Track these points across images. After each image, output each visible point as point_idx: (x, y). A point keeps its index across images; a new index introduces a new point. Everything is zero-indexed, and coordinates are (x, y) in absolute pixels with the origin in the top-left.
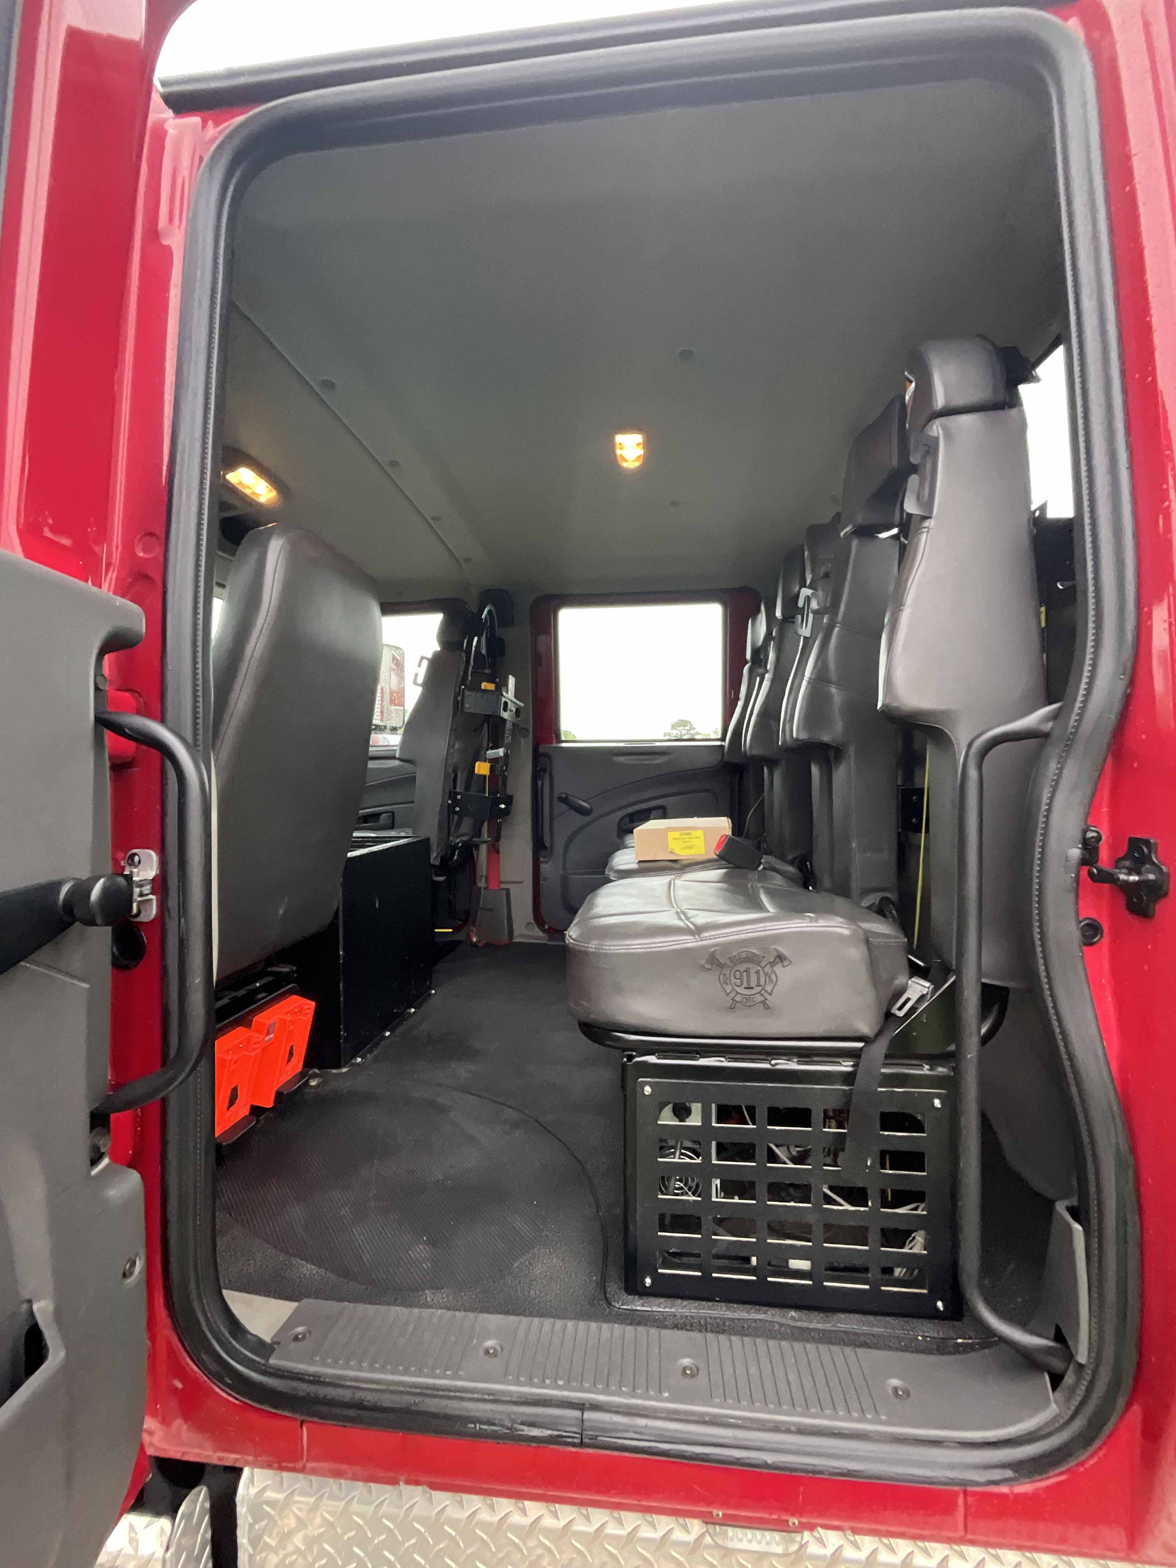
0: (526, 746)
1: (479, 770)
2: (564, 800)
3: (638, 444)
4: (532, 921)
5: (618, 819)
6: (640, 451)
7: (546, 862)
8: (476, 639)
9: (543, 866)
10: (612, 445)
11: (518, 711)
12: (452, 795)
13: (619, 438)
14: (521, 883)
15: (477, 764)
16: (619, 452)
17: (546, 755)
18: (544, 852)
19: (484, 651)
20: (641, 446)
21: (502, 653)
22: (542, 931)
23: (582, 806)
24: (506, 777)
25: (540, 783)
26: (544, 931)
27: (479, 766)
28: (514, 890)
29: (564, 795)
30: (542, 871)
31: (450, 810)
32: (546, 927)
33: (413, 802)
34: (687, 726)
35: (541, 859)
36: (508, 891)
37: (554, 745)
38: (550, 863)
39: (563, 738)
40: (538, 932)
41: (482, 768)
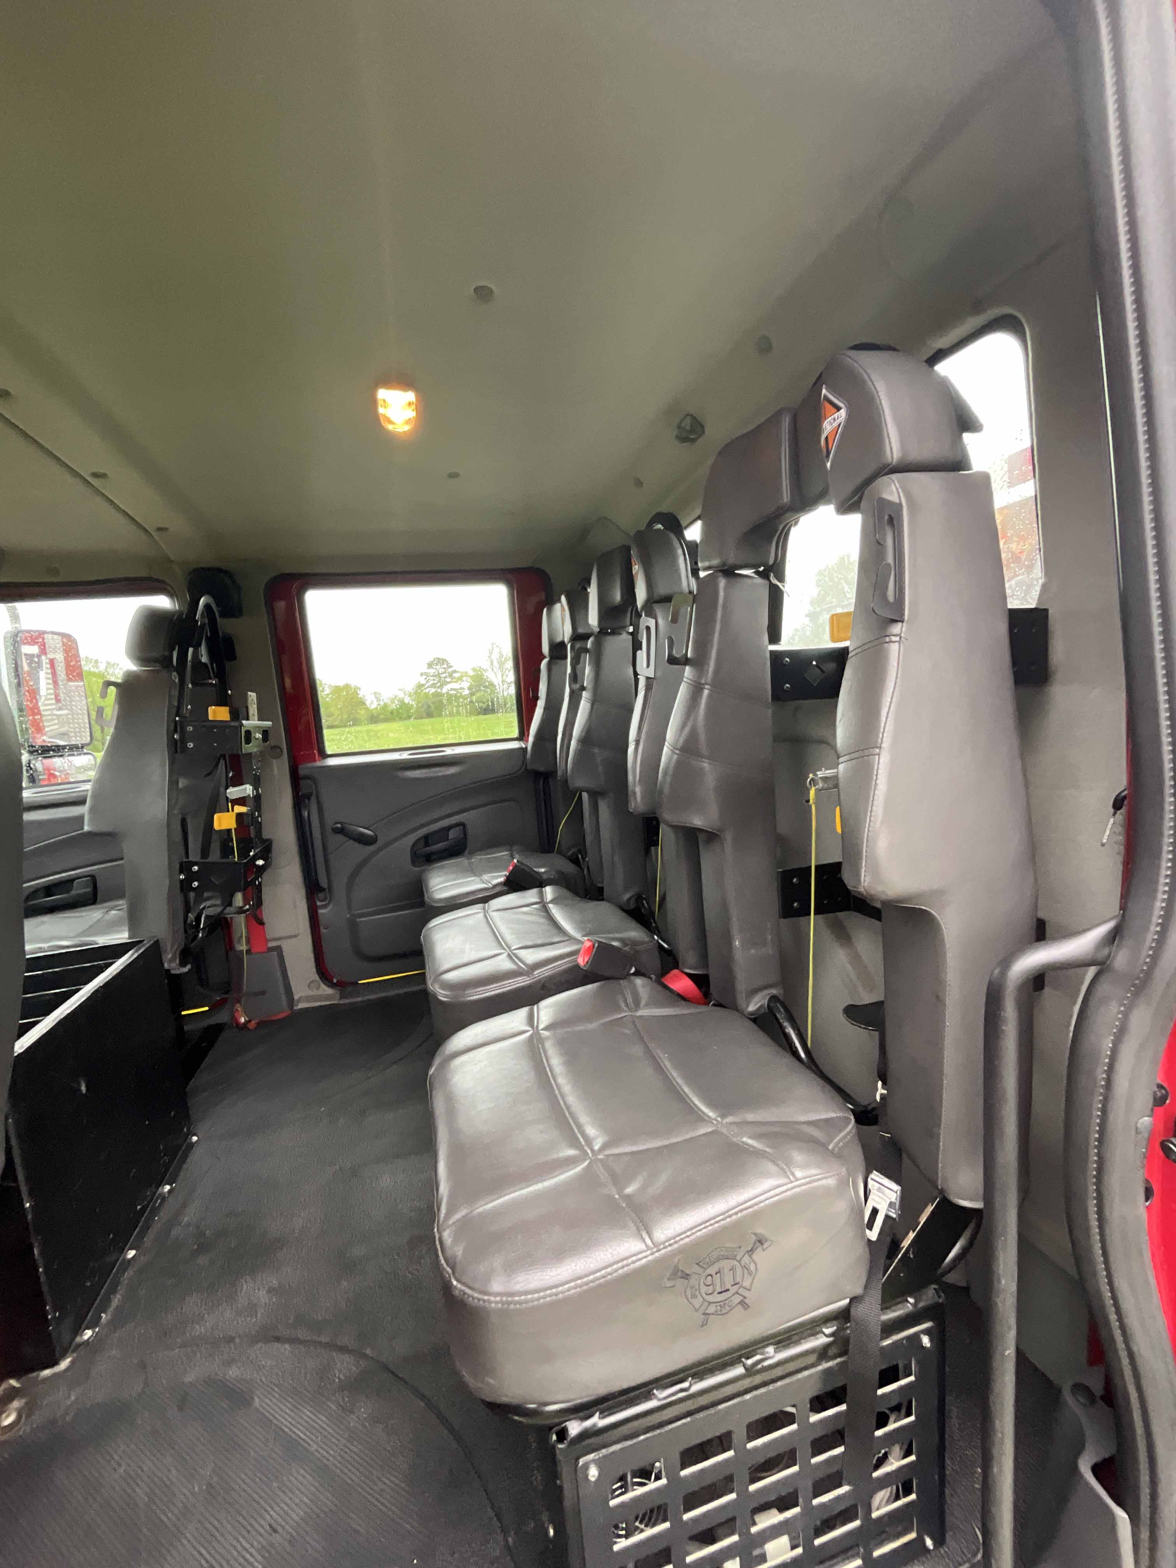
0: (280, 770)
1: (220, 825)
2: (341, 831)
3: (410, 404)
4: (317, 977)
5: (411, 843)
6: (412, 414)
7: (324, 907)
8: (191, 650)
9: (321, 911)
10: (374, 402)
11: (265, 733)
12: (185, 867)
13: (383, 394)
14: (295, 936)
15: (216, 816)
16: (381, 410)
17: (307, 777)
18: (321, 895)
19: (204, 659)
20: (414, 407)
21: (231, 655)
22: (329, 986)
23: (362, 834)
24: (260, 823)
25: (306, 814)
26: (331, 985)
27: (220, 818)
28: (287, 947)
29: (339, 825)
30: (321, 918)
31: (185, 886)
32: (335, 981)
33: (122, 859)
34: (444, 664)
35: (319, 903)
36: (279, 949)
37: (319, 764)
38: (329, 908)
39: (329, 751)
40: (327, 990)
41: (224, 821)
